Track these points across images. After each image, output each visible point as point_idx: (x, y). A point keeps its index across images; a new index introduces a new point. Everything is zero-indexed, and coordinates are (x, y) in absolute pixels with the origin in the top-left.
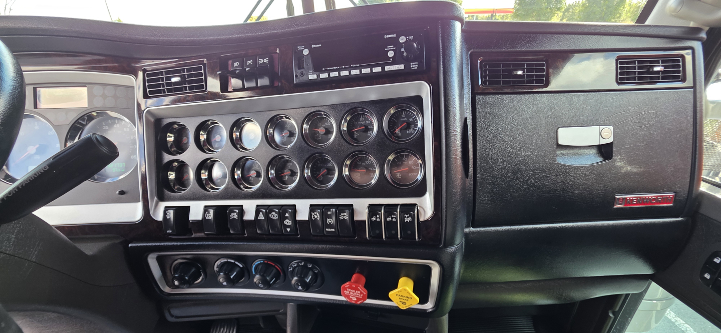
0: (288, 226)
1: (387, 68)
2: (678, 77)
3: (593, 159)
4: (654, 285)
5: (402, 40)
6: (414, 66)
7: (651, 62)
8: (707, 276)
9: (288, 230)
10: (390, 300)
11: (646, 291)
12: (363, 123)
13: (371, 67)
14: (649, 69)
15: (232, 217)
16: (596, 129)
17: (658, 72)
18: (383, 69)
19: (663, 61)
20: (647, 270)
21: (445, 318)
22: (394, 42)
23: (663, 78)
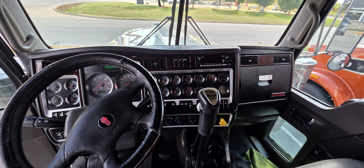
0: (190, 107)
1: (222, 65)
2: (288, 61)
3: (267, 84)
4: (279, 117)
5: (226, 57)
6: (229, 64)
7: (282, 57)
8: (291, 113)
9: (190, 108)
10: (220, 125)
11: (277, 119)
12: (211, 77)
13: (218, 64)
14: (281, 59)
15: (172, 105)
16: (268, 76)
17: (284, 60)
18: (221, 65)
19: (285, 57)
20: (278, 113)
21: (230, 129)
22: (224, 58)
23: (285, 62)
